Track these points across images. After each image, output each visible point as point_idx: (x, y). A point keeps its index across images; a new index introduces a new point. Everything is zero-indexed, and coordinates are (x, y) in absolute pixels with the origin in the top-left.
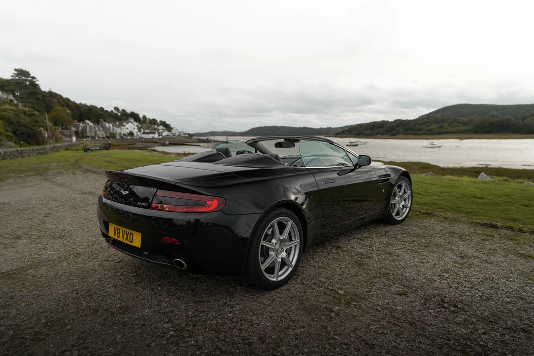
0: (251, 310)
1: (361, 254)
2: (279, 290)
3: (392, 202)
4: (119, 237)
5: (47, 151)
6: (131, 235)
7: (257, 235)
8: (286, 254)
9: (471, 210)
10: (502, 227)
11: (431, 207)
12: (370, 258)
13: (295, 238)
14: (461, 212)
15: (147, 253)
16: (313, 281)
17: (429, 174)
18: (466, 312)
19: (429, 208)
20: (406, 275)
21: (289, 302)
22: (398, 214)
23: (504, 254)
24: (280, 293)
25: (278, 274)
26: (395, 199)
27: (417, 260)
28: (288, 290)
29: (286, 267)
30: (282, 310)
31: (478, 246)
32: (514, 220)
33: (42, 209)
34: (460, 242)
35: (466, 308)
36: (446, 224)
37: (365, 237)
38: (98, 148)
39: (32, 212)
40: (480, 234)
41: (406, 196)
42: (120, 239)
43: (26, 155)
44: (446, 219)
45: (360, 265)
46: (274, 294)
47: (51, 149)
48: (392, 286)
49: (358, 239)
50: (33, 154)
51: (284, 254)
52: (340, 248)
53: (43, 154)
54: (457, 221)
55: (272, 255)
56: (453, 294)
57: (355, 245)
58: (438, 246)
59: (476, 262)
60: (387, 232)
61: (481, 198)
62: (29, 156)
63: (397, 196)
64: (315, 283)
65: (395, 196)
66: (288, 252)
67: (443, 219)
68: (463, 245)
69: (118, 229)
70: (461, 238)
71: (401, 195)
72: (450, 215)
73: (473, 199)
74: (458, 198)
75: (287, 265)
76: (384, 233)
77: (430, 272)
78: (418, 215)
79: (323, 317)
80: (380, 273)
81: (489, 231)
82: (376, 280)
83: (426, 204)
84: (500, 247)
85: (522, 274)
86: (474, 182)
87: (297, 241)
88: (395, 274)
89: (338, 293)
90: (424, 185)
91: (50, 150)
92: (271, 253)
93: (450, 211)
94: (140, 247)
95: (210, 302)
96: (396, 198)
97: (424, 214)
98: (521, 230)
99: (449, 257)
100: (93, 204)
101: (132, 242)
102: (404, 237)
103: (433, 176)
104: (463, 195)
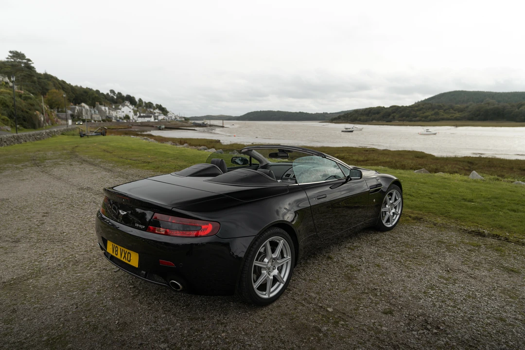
0: (243, 330)
1: (351, 266)
2: (270, 307)
3: (383, 210)
4: (117, 255)
5: (44, 137)
6: (129, 255)
7: (250, 256)
8: (278, 271)
9: (461, 215)
10: (489, 235)
11: (421, 211)
12: (359, 270)
13: (287, 255)
14: (450, 217)
15: (144, 272)
16: (304, 297)
17: (421, 171)
18: (447, 334)
19: (419, 212)
20: (393, 291)
21: (280, 320)
22: (388, 221)
23: (488, 268)
24: (271, 310)
25: (270, 290)
26: (385, 207)
27: (404, 274)
28: (279, 306)
29: (278, 283)
30: (273, 329)
31: (464, 257)
32: (501, 228)
33: (40, 207)
34: (447, 253)
35: (448, 331)
36: (435, 232)
37: (355, 247)
38: (94, 134)
39: (31, 211)
40: (467, 244)
41: (396, 203)
42: (119, 257)
43: (22, 140)
44: (435, 225)
45: (349, 278)
46: (265, 311)
47: (48, 134)
48: (379, 303)
49: (349, 248)
50: (29, 140)
51: (276, 272)
52: (331, 258)
53: (40, 139)
54: (445, 227)
55: (264, 273)
56: (436, 314)
57: (345, 256)
58: (425, 257)
59: (461, 276)
60: (377, 240)
61: (471, 201)
62: (26, 141)
63: (388, 204)
64: (305, 299)
65: (386, 204)
66: (280, 270)
67: (432, 226)
68: (450, 256)
69: (116, 247)
70: (448, 248)
71: (392, 203)
72: (439, 220)
73: (463, 202)
74: (448, 200)
75: (279, 281)
76: (374, 242)
77: (416, 289)
78: (407, 220)
79: (312, 338)
80: (368, 288)
81: (476, 239)
82: (364, 296)
83: (417, 207)
84: (485, 259)
85: (504, 291)
86: (465, 181)
87: (288, 257)
88: (383, 290)
89: (327, 311)
90: (416, 185)
91: (46, 135)
92: (264, 272)
93: (439, 217)
94: (137, 267)
95: (204, 319)
96: (387, 206)
97: (414, 219)
98: (507, 239)
99: (435, 270)
100: (90, 202)
101: (130, 261)
102: (393, 247)
103: (426, 172)
104: (453, 197)
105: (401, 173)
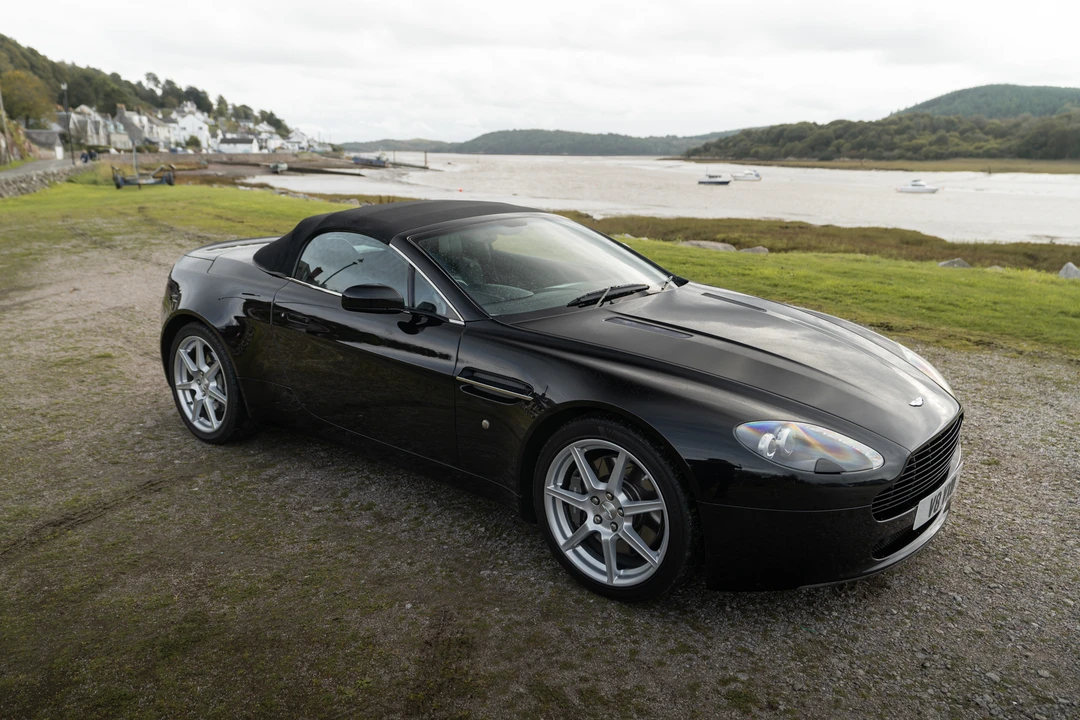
5: (34, 186)
9: (1066, 338)
11: (985, 330)
14: (1046, 341)
17: (954, 263)
19: (982, 333)
27: (996, 418)
34: (1059, 393)
36: (1022, 363)
38: (152, 181)
44: (1021, 353)
47: (41, 180)
50: (7, 193)
53: (27, 191)
54: (1041, 356)
58: (1021, 397)
61: (1078, 316)
67: (1015, 354)
68: (1066, 397)
70: (1059, 384)
72: (1025, 346)
73: (1062, 317)
74: (1032, 314)
77: (1025, 436)
78: (965, 345)
83: (975, 325)
86: (1053, 282)
90: (955, 287)
91: (39, 182)
93: (1023, 340)
97: (978, 343)
99: (1048, 414)
103: (964, 266)
104: (1040, 309)
105: (913, 268)
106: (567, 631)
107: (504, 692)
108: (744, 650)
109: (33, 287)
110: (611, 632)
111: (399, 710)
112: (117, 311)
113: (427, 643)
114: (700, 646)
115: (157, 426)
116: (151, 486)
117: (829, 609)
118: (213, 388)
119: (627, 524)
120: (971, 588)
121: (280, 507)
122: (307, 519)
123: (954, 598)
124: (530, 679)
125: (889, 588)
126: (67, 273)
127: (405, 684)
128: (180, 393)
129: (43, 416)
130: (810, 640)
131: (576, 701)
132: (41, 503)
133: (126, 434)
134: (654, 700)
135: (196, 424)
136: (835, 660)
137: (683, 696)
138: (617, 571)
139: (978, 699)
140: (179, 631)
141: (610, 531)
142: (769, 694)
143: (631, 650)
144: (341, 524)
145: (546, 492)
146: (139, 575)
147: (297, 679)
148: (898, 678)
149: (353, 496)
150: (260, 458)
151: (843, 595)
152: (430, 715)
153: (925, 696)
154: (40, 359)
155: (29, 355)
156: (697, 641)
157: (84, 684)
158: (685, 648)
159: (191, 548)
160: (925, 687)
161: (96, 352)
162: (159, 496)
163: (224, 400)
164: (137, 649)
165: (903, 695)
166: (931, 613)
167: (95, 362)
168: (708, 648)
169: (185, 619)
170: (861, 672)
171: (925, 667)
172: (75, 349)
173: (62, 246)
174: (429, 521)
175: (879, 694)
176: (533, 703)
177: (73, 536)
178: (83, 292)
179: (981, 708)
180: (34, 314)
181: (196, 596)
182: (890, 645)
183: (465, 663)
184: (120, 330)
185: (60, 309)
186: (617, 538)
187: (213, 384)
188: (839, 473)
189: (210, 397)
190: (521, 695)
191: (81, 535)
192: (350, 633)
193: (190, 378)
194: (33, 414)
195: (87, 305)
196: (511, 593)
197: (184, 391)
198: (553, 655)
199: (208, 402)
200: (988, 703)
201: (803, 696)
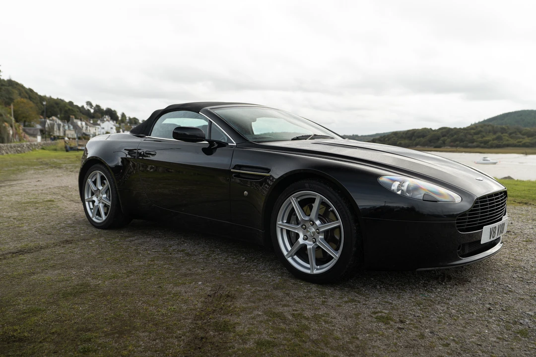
5: (24, 149)
11: (524, 198)
17: (506, 178)
19: (522, 199)
43: (4, 152)
47: (28, 147)
50: (10, 152)
53: (21, 152)
62: (7, 153)
83: (518, 196)
90: (507, 185)
91: (27, 149)
106: (287, 294)
107: (250, 314)
108: (387, 302)
109: (17, 180)
110: (312, 295)
111: (190, 319)
112: (59, 188)
113: (209, 296)
114: (361, 300)
115: (74, 223)
116: (67, 242)
117: (436, 289)
118: (104, 198)
119: (321, 237)
120: (517, 283)
121: (135, 250)
122: (149, 254)
123: (507, 286)
124: (265, 310)
125: (470, 282)
126: (37, 176)
127: (195, 310)
128: (87, 203)
129: (14, 219)
130: (424, 299)
131: (290, 318)
132: (7, 246)
133: (57, 225)
134: (335, 318)
135: (94, 219)
136: (439, 307)
137: (351, 317)
138: (316, 266)
139: (521, 321)
140: (73, 289)
141: (312, 243)
142: (400, 318)
143: (322, 301)
144: (167, 256)
145: (277, 225)
146: (55, 270)
147: (135, 307)
148: (475, 314)
149: (174, 247)
150: (127, 234)
151: (444, 284)
152: (208, 321)
153: (491, 320)
154: (17, 201)
155: (11, 200)
156: (361, 299)
157: (18, 305)
158: (353, 301)
159: (84, 262)
160: (491, 317)
161: (46, 200)
162: (70, 245)
163: (109, 203)
164: (50, 294)
165: (477, 319)
166: (494, 291)
167: (45, 203)
168: (366, 301)
169: (78, 285)
170: (454, 311)
171: (491, 309)
172: (36, 199)
173: (35, 167)
174: (215, 256)
175: (464, 319)
176: (266, 318)
177: (22, 257)
178: (43, 182)
179: (523, 325)
180: (15, 188)
181: (84, 278)
182: (470, 302)
183: (229, 304)
184: (60, 193)
185: (30, 186)
186: (316, 247)
187: (105, 196)
188: (436, 202)
189: (103, 203)
190: (259, 315)
191: (27, 257)
192: (167, 292)
193: (93, 194)
194: (9, 218)
195: (44, 186)
196: (257, 281)
197: (89, 202)
198: (279, 302)
199: (101, 205)
200: (527, 323)
201: (420, 319)
